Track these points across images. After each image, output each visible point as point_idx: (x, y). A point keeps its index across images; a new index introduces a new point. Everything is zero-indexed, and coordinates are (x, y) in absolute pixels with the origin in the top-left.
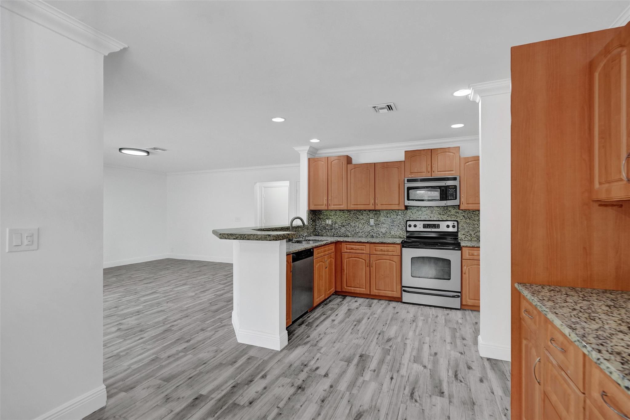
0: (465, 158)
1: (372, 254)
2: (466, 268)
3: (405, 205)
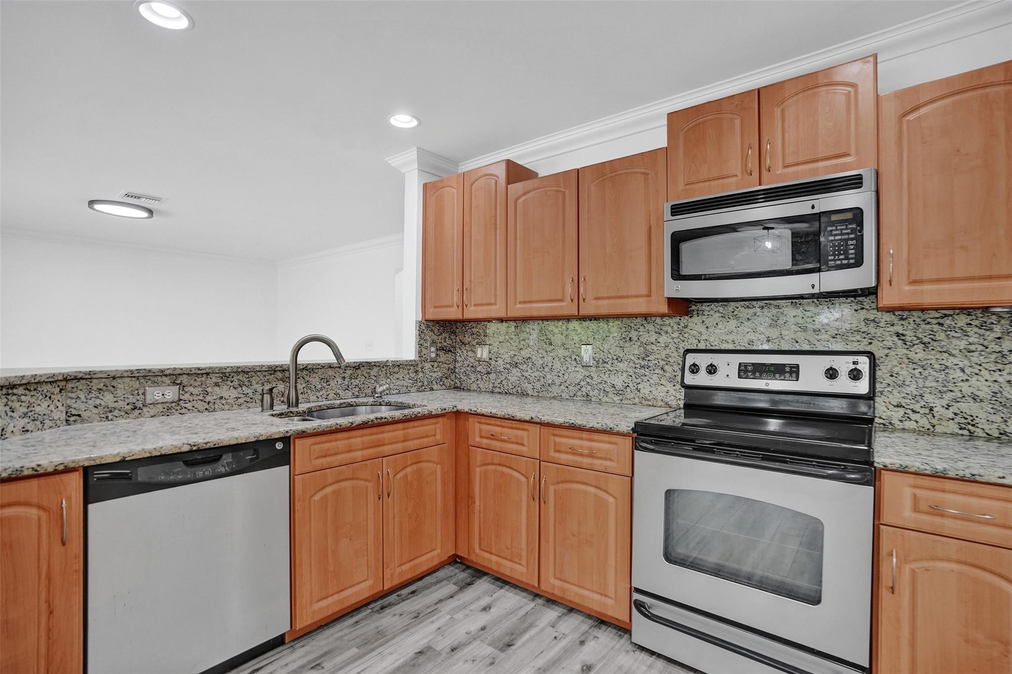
0: (901, 95)
1: (547, 459)
2: (899, 568)
3: (669, 296)
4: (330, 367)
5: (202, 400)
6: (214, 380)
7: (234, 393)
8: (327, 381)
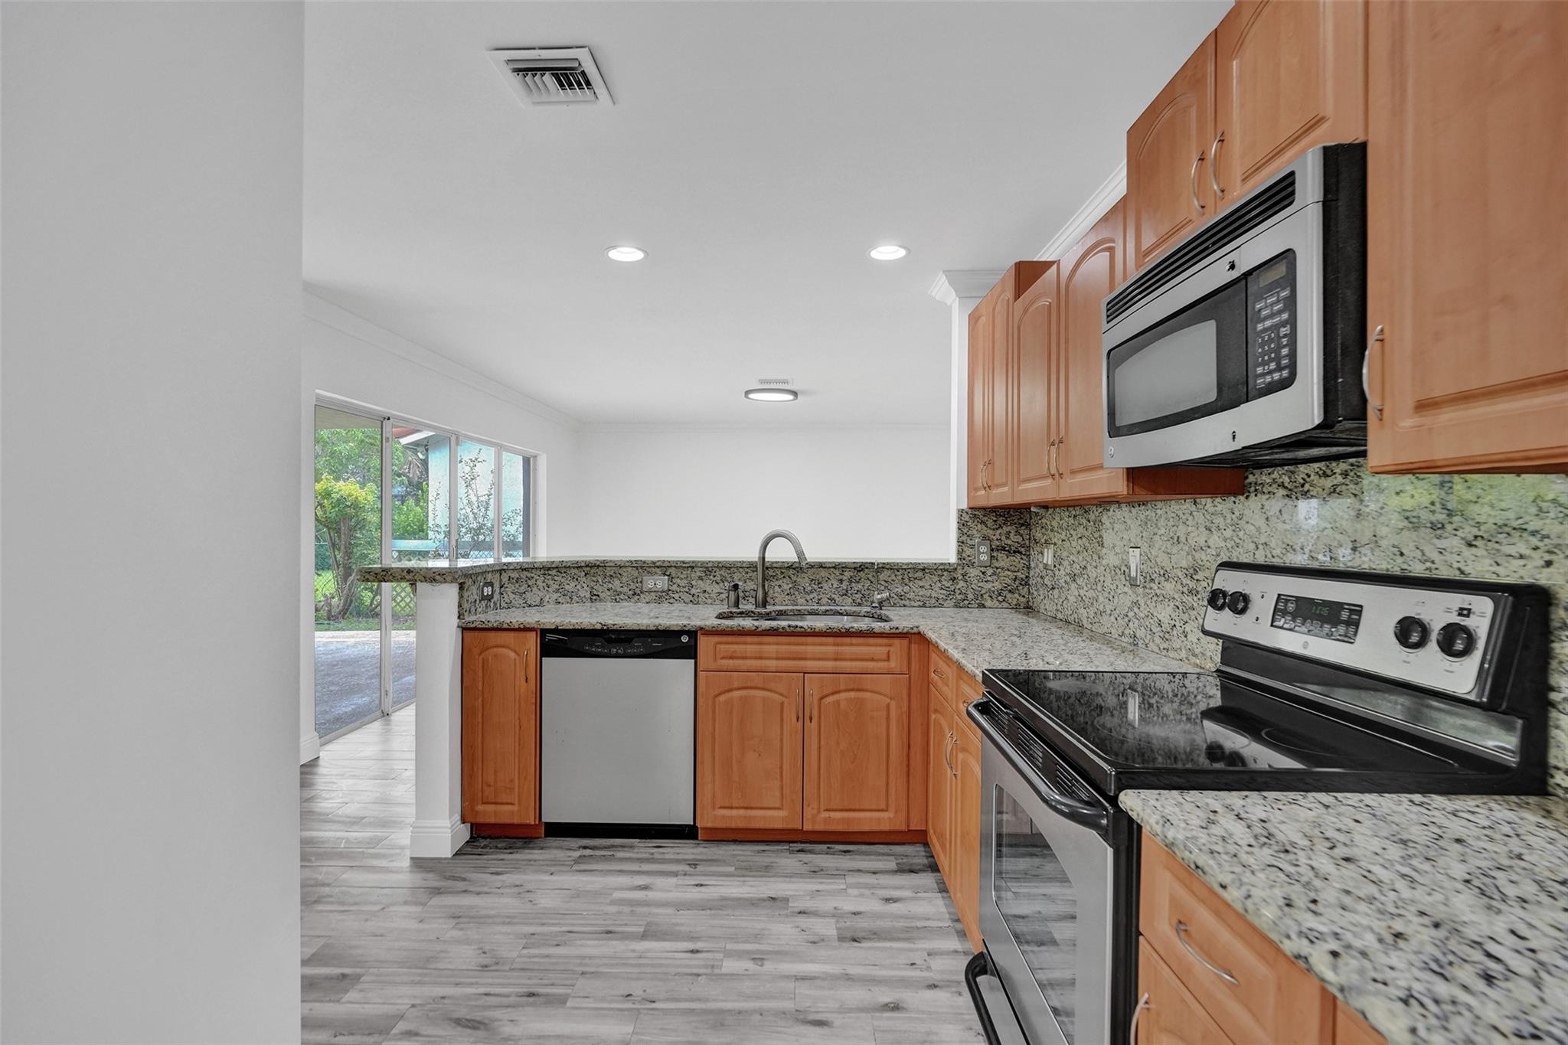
4: (821, 567)
5: (687, 592)
6: (698, 574)
7: (717, 588)
8: (819, 584)
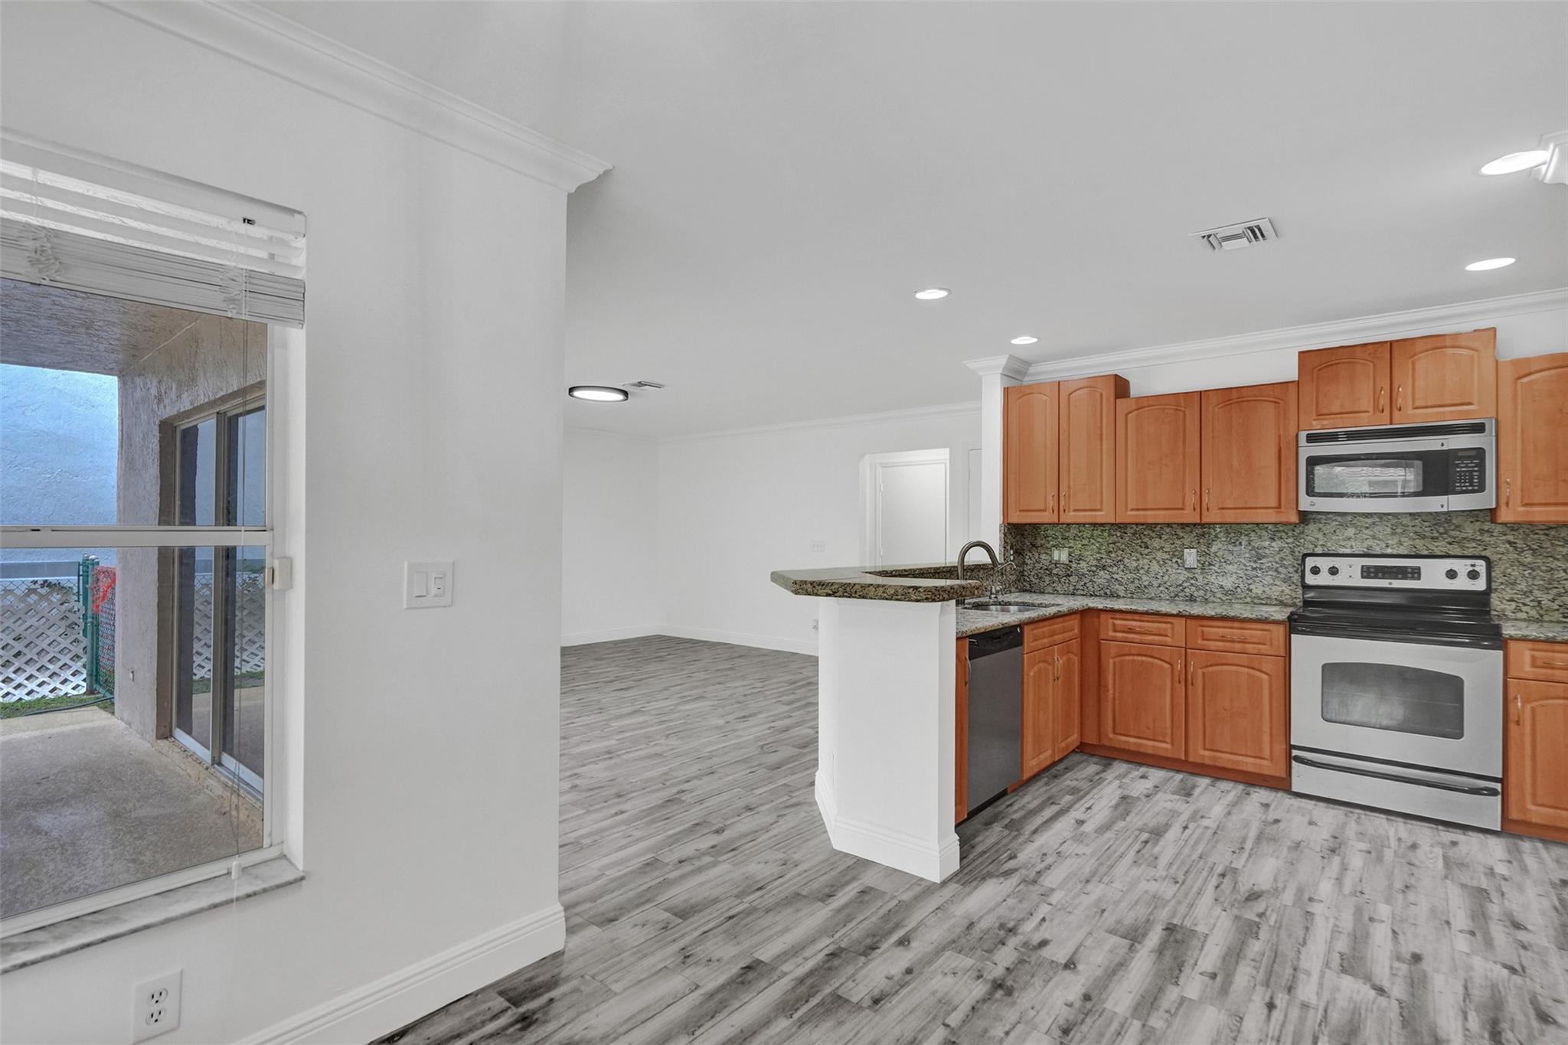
0: (1517, 363)
1: (1194, 647)
2: (1523, 707)
3: (1301, 509)
